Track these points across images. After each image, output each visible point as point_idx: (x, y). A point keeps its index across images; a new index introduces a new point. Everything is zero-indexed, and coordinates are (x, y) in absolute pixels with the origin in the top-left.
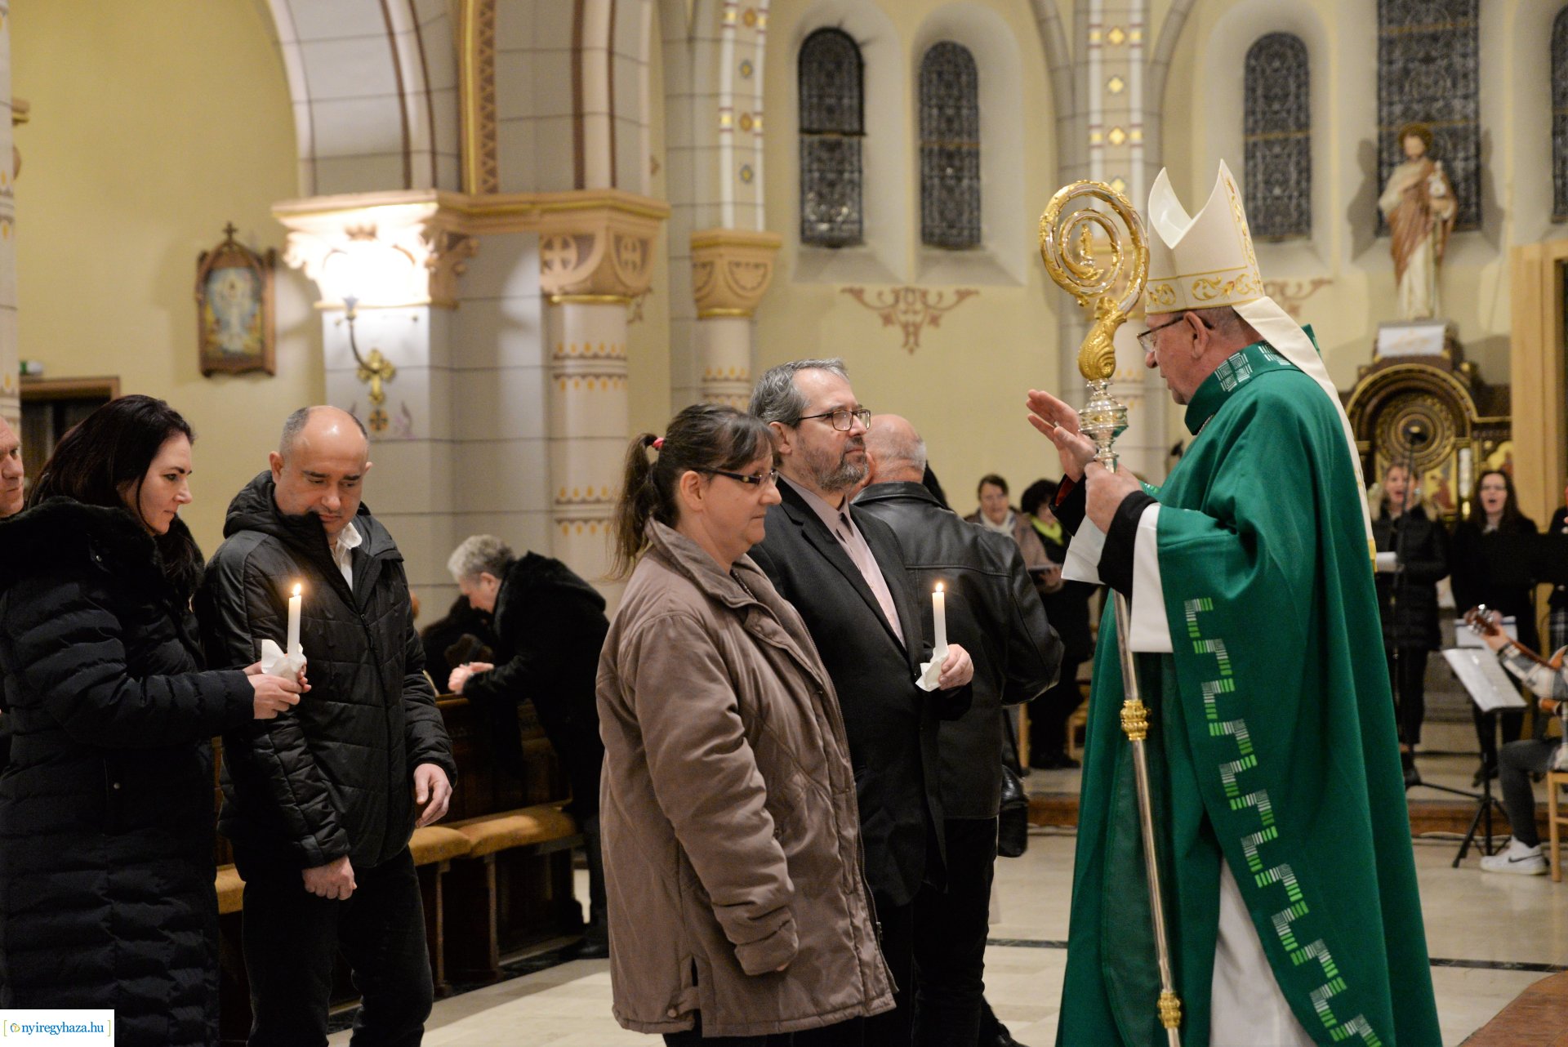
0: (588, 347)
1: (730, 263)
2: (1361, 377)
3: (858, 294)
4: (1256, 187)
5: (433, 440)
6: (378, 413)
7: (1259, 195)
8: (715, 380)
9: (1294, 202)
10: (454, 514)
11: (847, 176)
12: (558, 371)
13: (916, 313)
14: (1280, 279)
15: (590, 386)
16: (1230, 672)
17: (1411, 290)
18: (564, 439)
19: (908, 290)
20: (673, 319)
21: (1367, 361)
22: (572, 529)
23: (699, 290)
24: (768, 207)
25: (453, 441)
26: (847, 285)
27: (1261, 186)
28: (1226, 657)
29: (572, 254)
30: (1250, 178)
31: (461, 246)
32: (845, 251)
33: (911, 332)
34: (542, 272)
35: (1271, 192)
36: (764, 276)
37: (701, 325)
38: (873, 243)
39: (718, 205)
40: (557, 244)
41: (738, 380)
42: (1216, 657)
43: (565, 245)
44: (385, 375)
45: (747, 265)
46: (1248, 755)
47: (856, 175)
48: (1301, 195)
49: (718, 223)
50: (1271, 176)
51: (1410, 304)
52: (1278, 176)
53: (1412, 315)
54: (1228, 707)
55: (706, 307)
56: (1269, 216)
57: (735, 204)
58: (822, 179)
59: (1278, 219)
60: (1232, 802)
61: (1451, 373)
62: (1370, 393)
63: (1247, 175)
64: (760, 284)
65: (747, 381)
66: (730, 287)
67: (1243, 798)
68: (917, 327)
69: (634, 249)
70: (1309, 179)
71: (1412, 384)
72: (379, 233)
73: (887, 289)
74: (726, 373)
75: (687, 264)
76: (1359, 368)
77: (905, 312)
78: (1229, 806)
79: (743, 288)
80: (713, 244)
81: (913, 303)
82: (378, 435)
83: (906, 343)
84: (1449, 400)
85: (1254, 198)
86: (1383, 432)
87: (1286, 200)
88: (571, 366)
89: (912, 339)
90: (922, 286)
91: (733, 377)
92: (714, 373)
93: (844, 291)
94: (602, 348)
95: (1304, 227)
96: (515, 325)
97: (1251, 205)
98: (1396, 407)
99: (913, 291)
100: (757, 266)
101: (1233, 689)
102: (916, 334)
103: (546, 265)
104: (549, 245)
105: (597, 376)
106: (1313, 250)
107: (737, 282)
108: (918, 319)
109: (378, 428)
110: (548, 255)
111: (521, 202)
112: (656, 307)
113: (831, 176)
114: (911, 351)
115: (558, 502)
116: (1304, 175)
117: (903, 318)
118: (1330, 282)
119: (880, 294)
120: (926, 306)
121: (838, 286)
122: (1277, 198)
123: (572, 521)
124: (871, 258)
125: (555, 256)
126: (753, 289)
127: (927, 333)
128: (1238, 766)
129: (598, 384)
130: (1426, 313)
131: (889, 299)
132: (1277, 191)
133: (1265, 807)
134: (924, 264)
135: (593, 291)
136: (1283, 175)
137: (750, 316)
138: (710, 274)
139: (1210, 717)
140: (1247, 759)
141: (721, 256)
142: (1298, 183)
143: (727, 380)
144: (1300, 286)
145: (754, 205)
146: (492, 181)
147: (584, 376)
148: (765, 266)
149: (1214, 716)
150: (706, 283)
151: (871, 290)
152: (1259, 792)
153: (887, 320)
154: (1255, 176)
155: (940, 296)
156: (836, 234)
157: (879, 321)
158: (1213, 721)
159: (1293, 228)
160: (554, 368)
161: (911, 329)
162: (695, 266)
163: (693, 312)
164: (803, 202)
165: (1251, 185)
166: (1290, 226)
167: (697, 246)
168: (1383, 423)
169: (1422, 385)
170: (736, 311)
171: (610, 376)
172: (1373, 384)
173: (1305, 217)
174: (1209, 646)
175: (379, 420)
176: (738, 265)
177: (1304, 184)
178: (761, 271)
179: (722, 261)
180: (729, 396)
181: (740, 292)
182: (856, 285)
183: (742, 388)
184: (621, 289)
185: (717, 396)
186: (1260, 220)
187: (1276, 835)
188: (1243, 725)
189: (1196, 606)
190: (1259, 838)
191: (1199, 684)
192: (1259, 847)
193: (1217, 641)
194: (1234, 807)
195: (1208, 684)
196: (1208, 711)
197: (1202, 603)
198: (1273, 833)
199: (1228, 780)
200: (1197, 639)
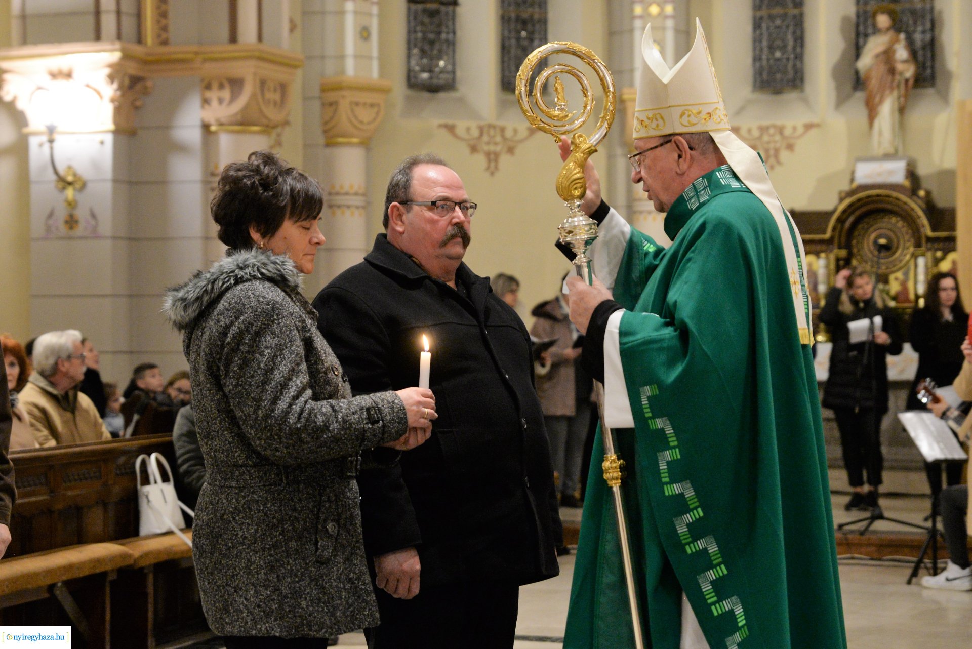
1: (351, 103)
2: (841, 200)
3: (451, 129)
4: (761, 50)
5: (114, 238)
6: (71, 216)
7: (764, 57)
8: (338, 194)
9: (791, 63)
10: (130, 296)
11: (444, 36)
13: (496, 144)
14: (779, 123)
16: (676, 443)
17: (881, 133)
19: (490, 126)
20: (306, 146)
21: (846, 187)
23: (326, 123)
24: (381, 59)
25: (130, 239)
26: (442, 121)
27: (766, 50)
28: (672, 431)
29: (226, 94)
30: (757, 44)
31: (139, 86)
32: (442, 95)
33: (493, 159)
34: (203, 107)
35: (773, 55)
36: (378, 113)
37: (328, 151)
38: (463, 89)
39: (342, 57)
40: (215, 85)
41: (356, 194)
42: (665, 432)
43: (221, 86)
44: (78, 186)
45: (365, 104)
46: (696, 508)
47: (451, 36)
48: (796, 58)
49: (342, 72)
50: (773, 42)
51: (880, 143)
52: (778, 42)
54: (678, 472)
55: (331, 137)
56: (771, 73)
57: (356, 56)
58: (424, 38)
59: (778, 76)
60: (687, 547)
61: (911, 198)
62: (847, 213)
63: (754, 41)
64: (374, 119)
65: (364, 195)
66: (351, 122)
67: (695, 543)
68: (497, 155)
69: (275, 90)
70: (802, 46)
71: (880, 205)
72: (75, 75)
73: (473, 125)
74: (346, 188)
75: (316, 105)
76: (840, 193)
77: (488, 143)
78: (685, 551)
79: (362, 122)
80: (338, 87)
81: (494, 136)
82: (72, 233)
83: (488, 168)
84: (908, 218)
85: (760, 59)
86: (858, 242)
87: (784, 61)
89: (493, 164)
90: (500, 123)
91: (352, 191)
92: (337, 189)
93: (440, 126)
95: (798, 82)
96: (181, 148)
97: (758, 64)
98: (868, 223)
99: (494, 127)
100: (372, 105)
101: (679, 457)
102: (496, 161)
103: (206, 102)
104: (208, 87)
106: (806, 101)
107: (356, 117)
108: (498, 149)
109: (71, 228)
110: (208, 94)
111: (187, 52)
112: (293, 136)
113: (431, 36)
114: (492, 174)
116: (799, 42)
117: (486, 148)
118: (817, 125)
119: (468, 129)
120: (504, 138)
121: (436, 122)
122: (778, 60)
124: (461, 100)
125: (213, 95)
126: (369, 123)
127: (505, 160)
128: (689, 518)
130: (891, 150)
131: (475, 133)
132: (778, 54)
133: (713, 549)
134: (503, 106)
135: (243, 123)
136: (783, 41)
137: (366, 144)
138: (335, 111)
139: (664, 480)
140: (695, 511)
141: (343, 97)
142: (794, 48)
143: (347, 194)
144: (795, 128)
145: (370, 58)
146: (164, 36)
148: (378, 105)
149: (667, 480)
150: (332, 118)
151: (461, 126)
152: (707, 538)
153: (474, 149)
154: (760, 41)
155: (515, 131)
156: (435, 81)
157: (467, 151)
158: (666, 483)
159: (790, 84)
160: (210, 183)
161: (492, 157)
162: (323, 105)
163: (321, 140)
164: (409, 56)
165: (758, 49)
166: (788, 81)
167: (325, 89)
168: (858, 236)
169: (890, 207)
170: (355, 140)
172: (851, 205)
173: (799, 75)
174: (659, 423)
175: (71, 222)
176: (357, 104)
177: (798, 49)
178: (375, 109)
179: (345, 100)
180: (348, 207)
181: (359, 125)
182: (450, 122)
183: (358, 201)
184: (265, 121)
185: (339, 206)
186: (765, 76)
187: (726, 572)
188: (689, 485)
189: (647, 391)
190: (712, 575)
191: (655, 454)
192: (713, 583)
193: (664, 419)
194: (689, 551)
195: (661, 453)
196: (663, 475)
197: (651, 389)
198: (723, 570)
199: (682, 529)
200: (650, 418)
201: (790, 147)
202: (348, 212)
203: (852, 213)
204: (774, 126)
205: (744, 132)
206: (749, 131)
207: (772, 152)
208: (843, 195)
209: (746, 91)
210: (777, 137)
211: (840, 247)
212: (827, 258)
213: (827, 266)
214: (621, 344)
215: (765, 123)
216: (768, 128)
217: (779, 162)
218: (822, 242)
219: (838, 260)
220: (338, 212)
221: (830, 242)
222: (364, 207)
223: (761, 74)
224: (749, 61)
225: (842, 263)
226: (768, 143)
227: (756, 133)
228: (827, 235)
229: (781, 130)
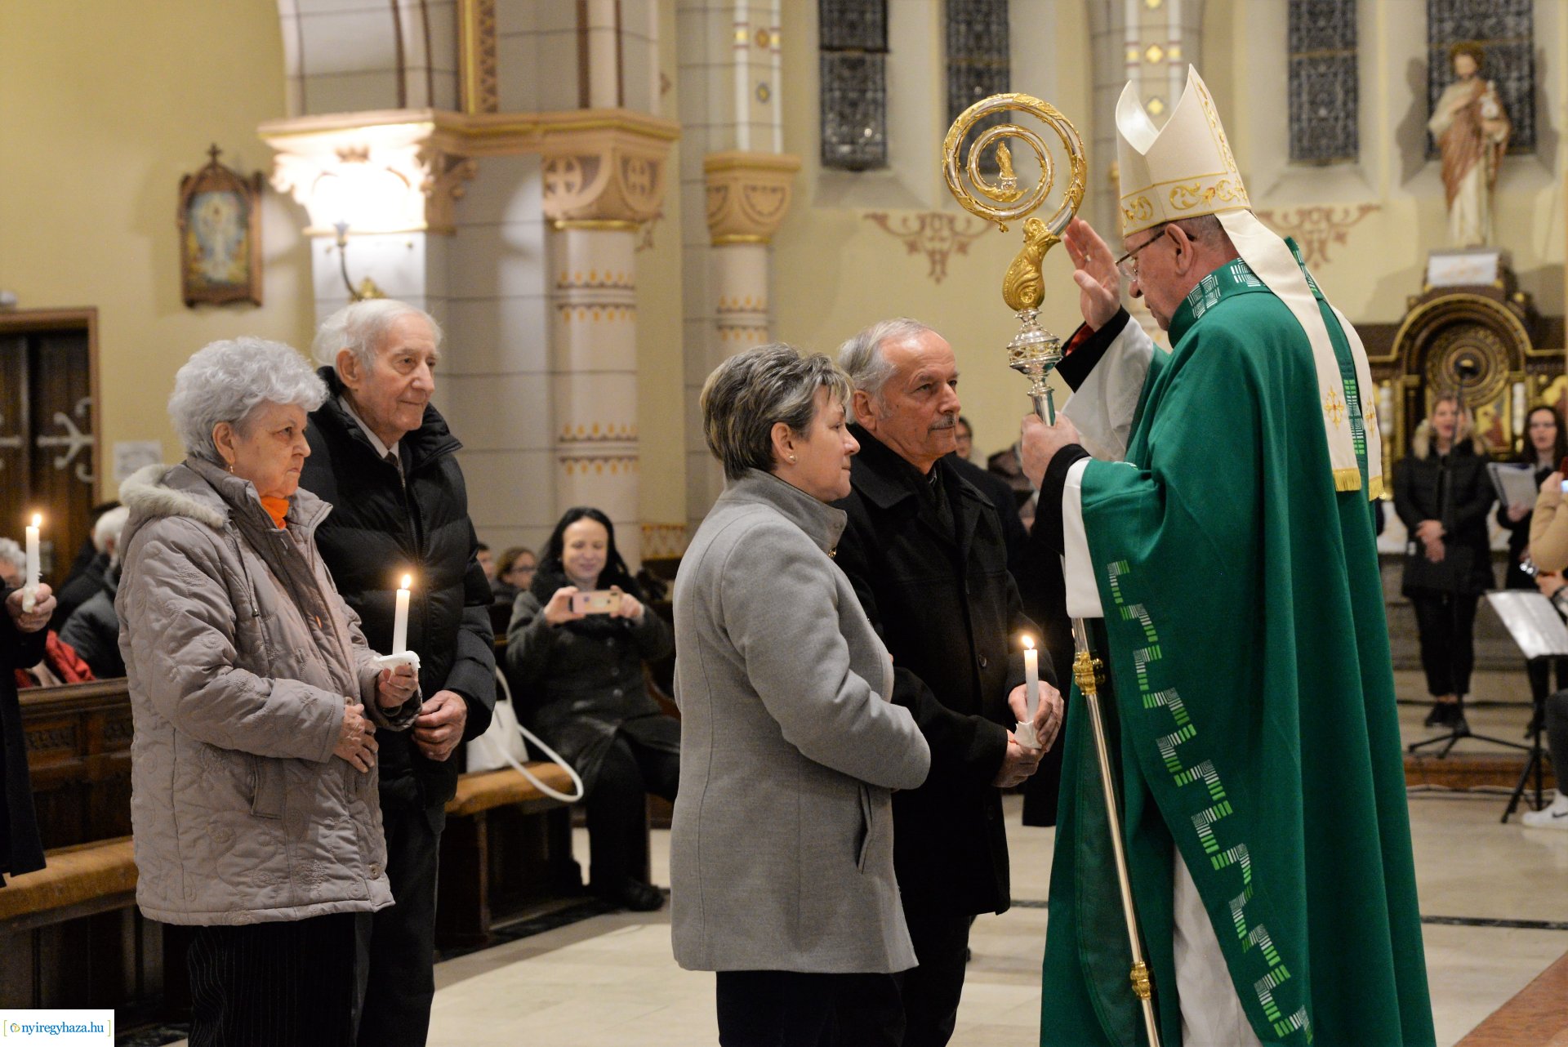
0: (593, 275)
1: (746, 188)
2: (1411, 308)
3: (881, 220)
4: (1300, 107)
7: (1304, 117)
8: (729, 310)
9: (1340, 124)
11: (869, 95)
12: (563, 301)
13: (942, 240)
14: (1325, 205)
15: (596, 316)
16: (1155, 638)
17: (1463, 217)
18: (569, 373)
19: (934, 216)
20: (685, 246)
21: (1416, 291)
22: (577, 468)
23: (712, 215)
24: (786, 128)
26: (871, 210)
27: (1306, 107)
28: (1150, 622)
29: (576, 177)
30: (1295, 99)
31: (458, 170)
32: (868, 175)
33: (938, 260)
34: (545, 196)
35: (1316, 112)
36: (782, 201)
37: (715, 253)
38: (898, 166)
39: (732, 125)
40: (561, 166)
41: (755, 310)
42: (1140, 623)
43: (569, 167)
45: (764, 188)
46: (1186, 725)
47: (879, 95)
48: (1347, 116)
49: (733, 144)
50: (1316, 96)
51: (1462, 231)
52: (1323, 96)
53: (1462, 242)
54: (1158, 676)
55: (720, 235)
56: (1315, 138)
57: (752, 124)
58: (843, 98)
59: (1324, 142)
60: (1176, 777)
61: (1504, 304)
62: (1419, 325)
63: (1291, 95)
64: (777, 209)
65: (765, 311)
66: (745, 213)
67: (1188, 772)
68: (944, 255)
69: (643, 172)
70: (1356, 100)
71: (1463, 315)
72: (372, 155)
73: (912, 214)
74: (741, 303)
75: (699, 190)
76: (1409, 299)
77: (932, 239)
78: (1174, 783)
79: (760, 213)
80: (728, 166)
81: (940, 229)
83: (932, 273)
84: (1502, 332)
85: (1299, 119)
86: (1433, 366)
87: (1332, 122)
88: (576, 296)
89: (938, 268)
90: (949, 212)
91: (749, 307)
92: (729, 303)
93: (867, 217)
94: (608, 276)
95: (1351, 150)
96: (517, 252)
97: (1296, 127)
98: (1447, 339)
99: (940, 217)
100: (774, 190)
101: (1160, 657)
102: (943, 262)
103: (549, 188)
104: (552, 168)
105: (604, 306)
106: (1361, 175)
107: (752, 206)
108: (945, 246)
110: (552, 178)
111: (523, 122)
112: (668, 233)
113: (853, 95)
114: (938, 280)
115: (562, 440)
116: (1351, 95)
117: (929, 246)
118: (1377, 208)
119: (905, 221)
120: (954, 233)
121: (861, 211)
122: (1323, 120)
123: (577, 460)
124: (895, 182)
125: (558, 179)
126: (771, 214)
127: (955, 261)
128: (1177, 738)
129: (604, 315)
130: (1478, 241)
131: (915, 225)
132: (1323, 112)
133: (1212, 779)
135: (600, 216)
136: (1329, 95)
137: (767, 243)
138: (725, 199)
139: (1145, 687)
140: (1184, 729)
142: (1345, 104)
143: (742, 310)
144: (1347, 212)
145: (771, 126)
146: (491, 100)
147: (590, 306)
148: (783, 190)
150: (719, 209)
151: (895, 216)
152: (1203, 764)
153: (913, 247)
154: (1299, 95)
155: (967, 221)
156: (859, 156)
157: (904, 249)
158: (1146, 692)
159: (1340, 152)
160: (558, 297)
161: (938, 257)
162: (708, 190)
163: (706, 239)
164: (823, 124)
165: (1295, 106)
166: (1337, 149)
167: (710, 169)
168: (1434, 356)
169: (1475, 316)
170: (752, 238)
171: (617, 306)
172: (1423, 315)
173: (1352, 140)
174: (1133, 612)
176: (754, 189)
177: (1350, 105)
178: (779, 196)
179: (738, 185)
180: (744, 328)
181: (757, 217)
182: (880, 211)
183: (758, 320)
184: (628, 214)
185: (732, 328)
186: (1305, 143)
187: (1230, 811)
188: (1175, 694)
189: (1116, 569)
190: (1211, 815)
191: (1132, 653)
192: (1213, 826)
193: (1140, 605)
194: (1180, 783)
195: (1137, 652)
196: (1140, 681)
197: (1121, 567)
198: (1227, 809)
199: (1168, 754)
200: (1121, 605)
201: (1341, 238)
202: (743, 335)
203: (1426, 325)
204: (1319, 210)
205: (1277, 218)
206: (1285, 217)
207: (1316, 245)
208: (1413, 301)
209: (1280, 162)
210: (1323, 225)
211: (1409, 373)
212: (1392, 387)
213: (1392, 398)
214: (1083, 505)
215: (1307, 206)
216: (1310, 212)
217: (1326, 259)
218: (1384, 365)
219: (1407, 389)
220: (731, 335)
221: (1395, 365)
222: (766, 328)
223: (1300, 140)
224: (1284, 121)
225: (1412, 393)
226: (1311, 232)
227: (1294, 220)
228: (1392, 357)
229: (1328, 215)
